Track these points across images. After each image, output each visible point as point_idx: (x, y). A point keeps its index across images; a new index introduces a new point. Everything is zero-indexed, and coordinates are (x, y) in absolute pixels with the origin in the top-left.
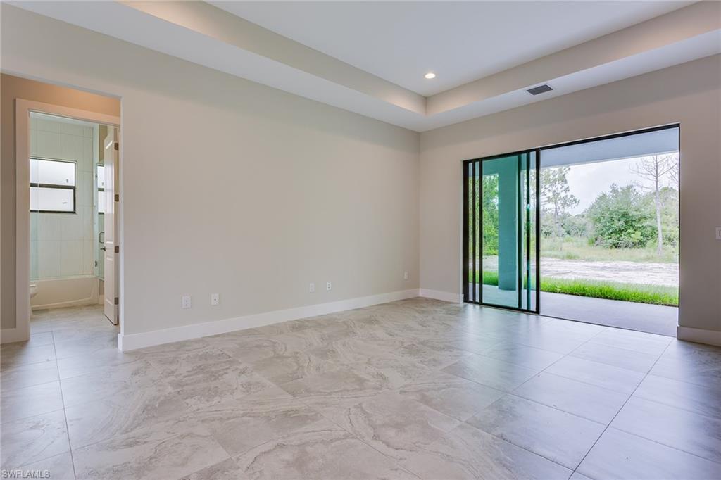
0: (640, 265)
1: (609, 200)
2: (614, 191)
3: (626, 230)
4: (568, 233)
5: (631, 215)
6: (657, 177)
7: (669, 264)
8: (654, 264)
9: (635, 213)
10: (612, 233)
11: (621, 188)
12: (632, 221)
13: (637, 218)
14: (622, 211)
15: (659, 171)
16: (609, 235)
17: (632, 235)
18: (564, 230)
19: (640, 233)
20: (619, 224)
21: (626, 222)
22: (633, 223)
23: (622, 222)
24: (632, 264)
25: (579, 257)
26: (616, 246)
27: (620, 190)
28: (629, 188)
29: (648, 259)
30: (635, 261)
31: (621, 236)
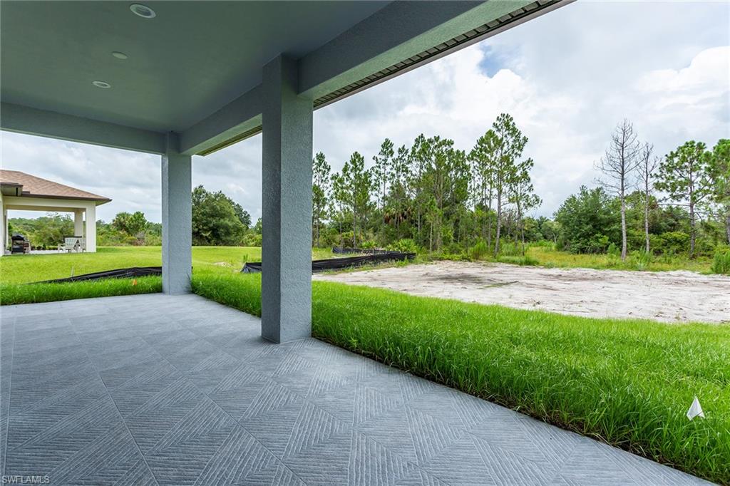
0: (600, 273)
1: (578, 203)
2: (584, 193)
3: (594, 234)
4: (545, 237)
5: (599, 218)
6: (623, 174)
7: (632, 272)
8: (616, 271)
9: (602, 216)
10: (580, 237)
11: (591, 191)
12: (601, 225)
13: (605, 222)
14: (591, 214)
15: (625, 168)
16: (577, 239)
17: (600, 240)
18: (541, 235)
19: (608, 238)
20: (587, 228)
21: (594, 226)
22: (601, 227)
23: (590, 226)
24: (592, 272)
25: (538, 263)
26: (583, 251)
27: (589, 193)
28: (598, 190)
29: (610, 266)
30: (595, 269)
31: (589, 241)
